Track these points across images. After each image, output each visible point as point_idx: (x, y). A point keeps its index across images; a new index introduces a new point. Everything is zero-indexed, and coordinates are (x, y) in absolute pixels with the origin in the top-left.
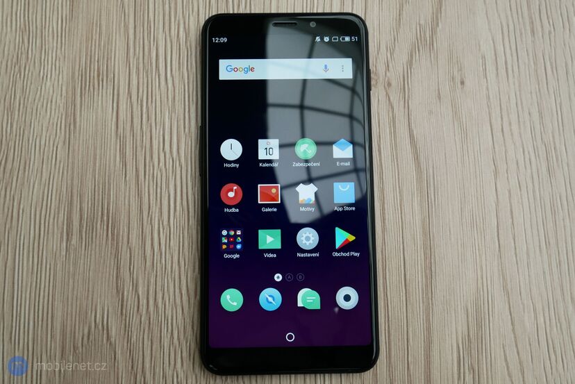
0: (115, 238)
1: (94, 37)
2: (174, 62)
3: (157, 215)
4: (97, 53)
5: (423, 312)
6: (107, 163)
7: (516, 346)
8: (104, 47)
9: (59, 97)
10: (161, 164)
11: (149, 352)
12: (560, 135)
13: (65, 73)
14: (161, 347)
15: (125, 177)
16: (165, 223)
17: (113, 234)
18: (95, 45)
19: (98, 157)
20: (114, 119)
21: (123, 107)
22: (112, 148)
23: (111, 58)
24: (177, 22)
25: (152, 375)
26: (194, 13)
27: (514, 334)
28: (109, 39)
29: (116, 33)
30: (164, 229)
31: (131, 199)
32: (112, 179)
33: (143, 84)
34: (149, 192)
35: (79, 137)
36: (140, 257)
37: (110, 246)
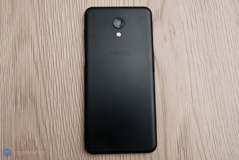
0: (35, 104)
1: (23, 22)
2: (56, 30)
3: (52, 94)
4: (24, 28)
5: (163, 127)
6: (31, 73)
7: (201, 139)
8: (27, 25)
9: (9, 47)
10: (53, 73)
11: (52, 150)
12: (215, 52)
13: (11, 37)
14: (56, 148)
15: (38, 79)
16: (56, 97)
17: (34, 103)
18: (23, 25)
19: (27, 71)
20: (33, 55)
21: (36, 50)
22: (32, 67)
23: (30, 30)
24: (56, 14)
26: (63, 10)
27: (200, 134)
28: (29, 22)
29: (32, 20)
30: (55, 99)
31: (41, 88)
32: (33, 80)
33: (44, 40)
34: (48, 84)
35: (18, 63)
37: (33, 108)
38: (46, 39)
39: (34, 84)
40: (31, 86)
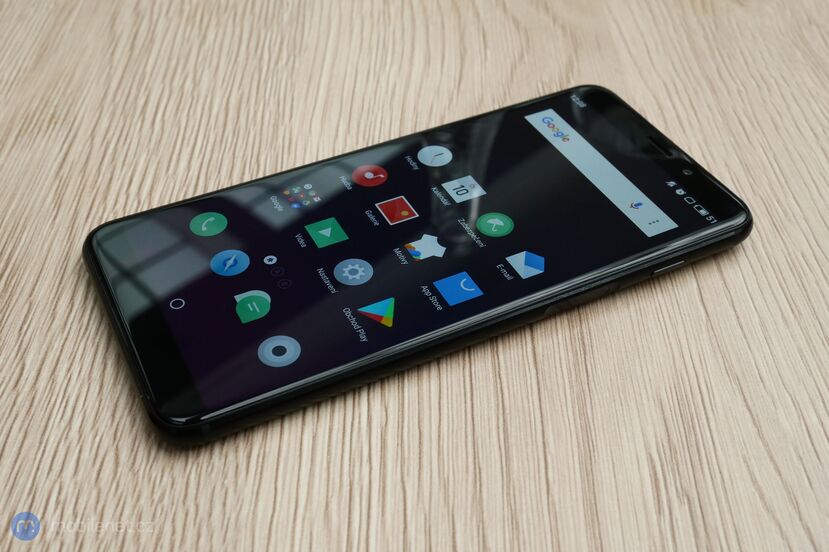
25: (8, 488)
36: (45, 314)
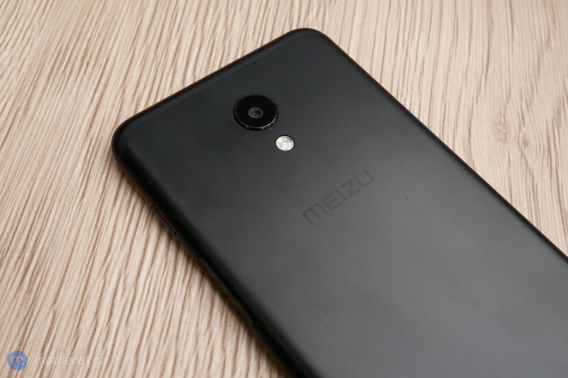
38: (155, 78)
39: (58, 213)
40: (43, 214)
